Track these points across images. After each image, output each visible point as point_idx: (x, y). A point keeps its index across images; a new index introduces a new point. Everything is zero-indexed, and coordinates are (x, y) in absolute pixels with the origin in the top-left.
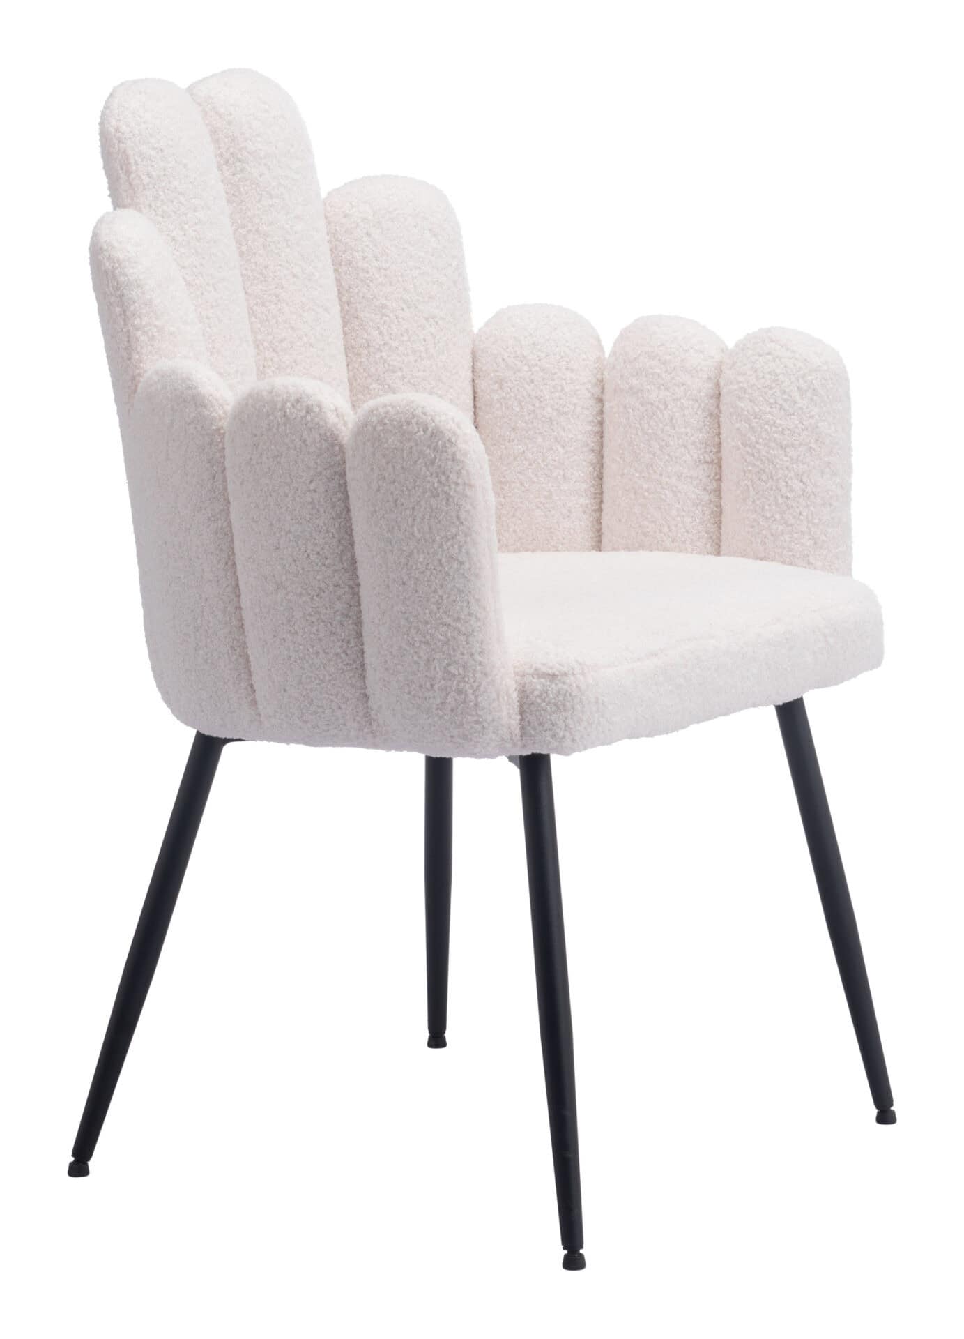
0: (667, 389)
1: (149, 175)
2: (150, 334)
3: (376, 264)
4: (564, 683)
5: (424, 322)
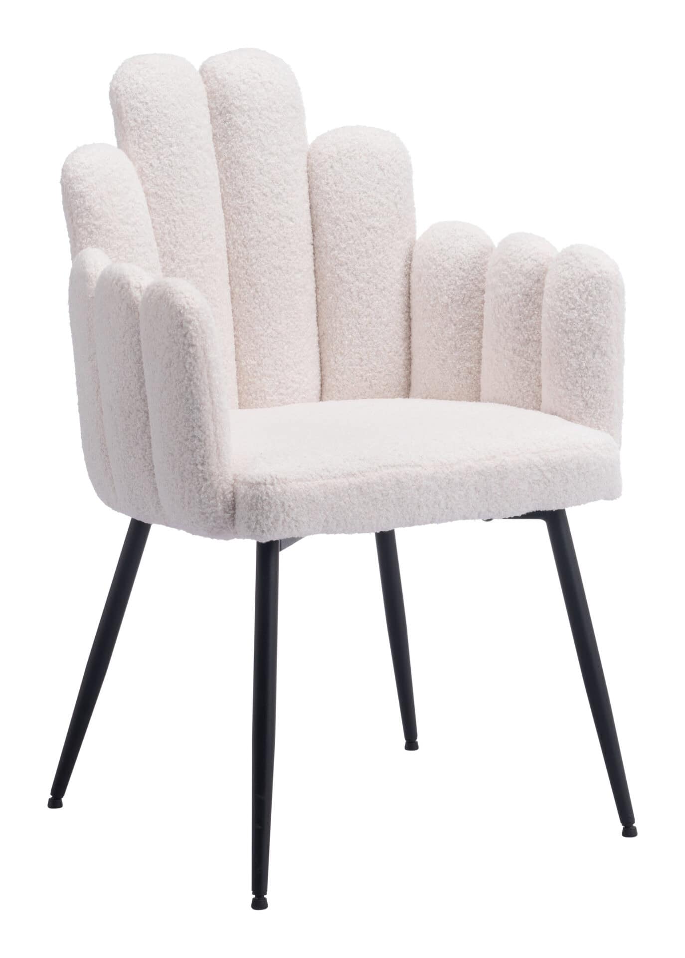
0: (510, 286)
1: (135, 120)
2: (89, 229)
3: (335, 188)
4: (258, 490)
5: (367, 231)
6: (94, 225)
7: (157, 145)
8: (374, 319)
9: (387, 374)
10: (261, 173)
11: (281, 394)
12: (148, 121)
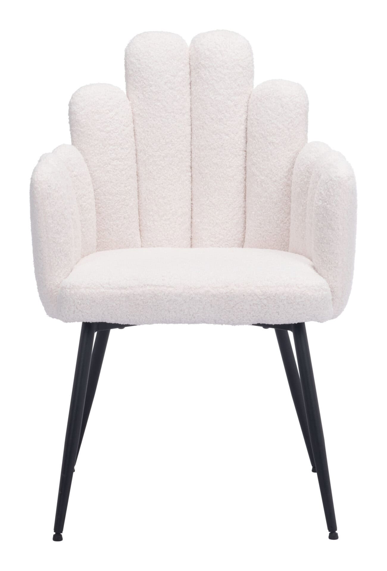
5: (268, 144)
6: (80, 131)
7: (142, 86)
8: (268, 199)
9: (275, 234)
10: (211, 106)
11: (212, 241)
12: (139, 71)
